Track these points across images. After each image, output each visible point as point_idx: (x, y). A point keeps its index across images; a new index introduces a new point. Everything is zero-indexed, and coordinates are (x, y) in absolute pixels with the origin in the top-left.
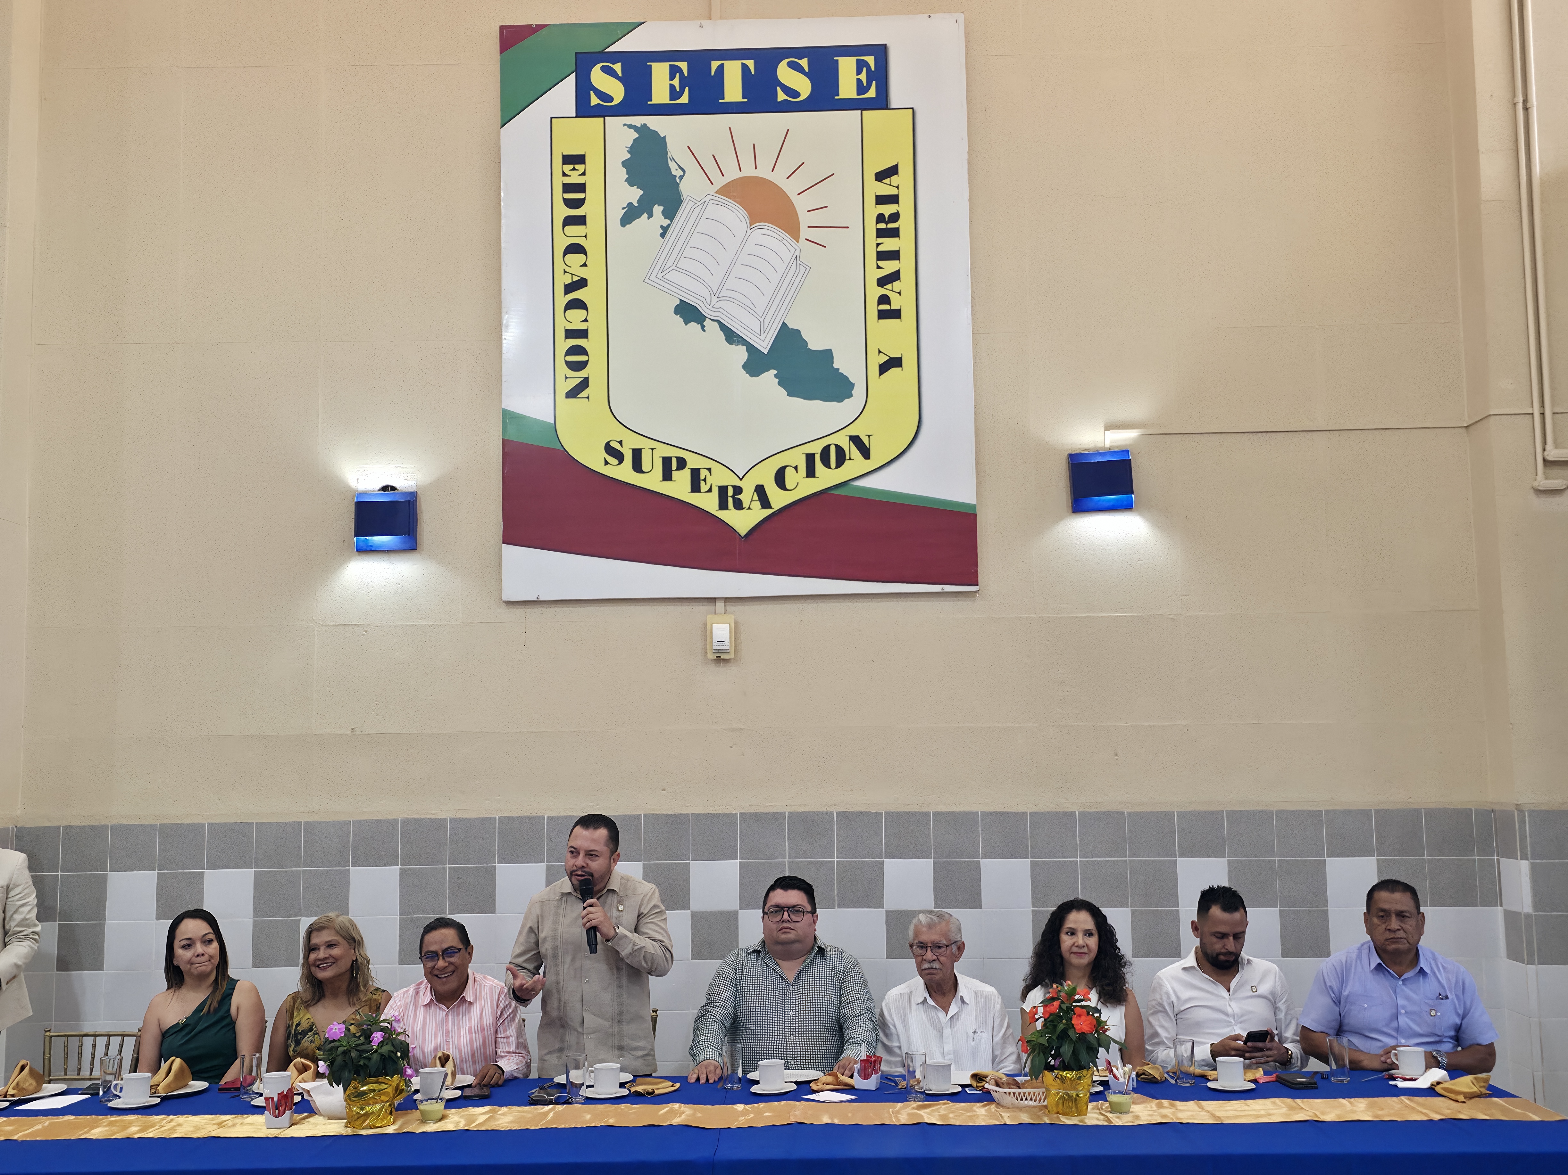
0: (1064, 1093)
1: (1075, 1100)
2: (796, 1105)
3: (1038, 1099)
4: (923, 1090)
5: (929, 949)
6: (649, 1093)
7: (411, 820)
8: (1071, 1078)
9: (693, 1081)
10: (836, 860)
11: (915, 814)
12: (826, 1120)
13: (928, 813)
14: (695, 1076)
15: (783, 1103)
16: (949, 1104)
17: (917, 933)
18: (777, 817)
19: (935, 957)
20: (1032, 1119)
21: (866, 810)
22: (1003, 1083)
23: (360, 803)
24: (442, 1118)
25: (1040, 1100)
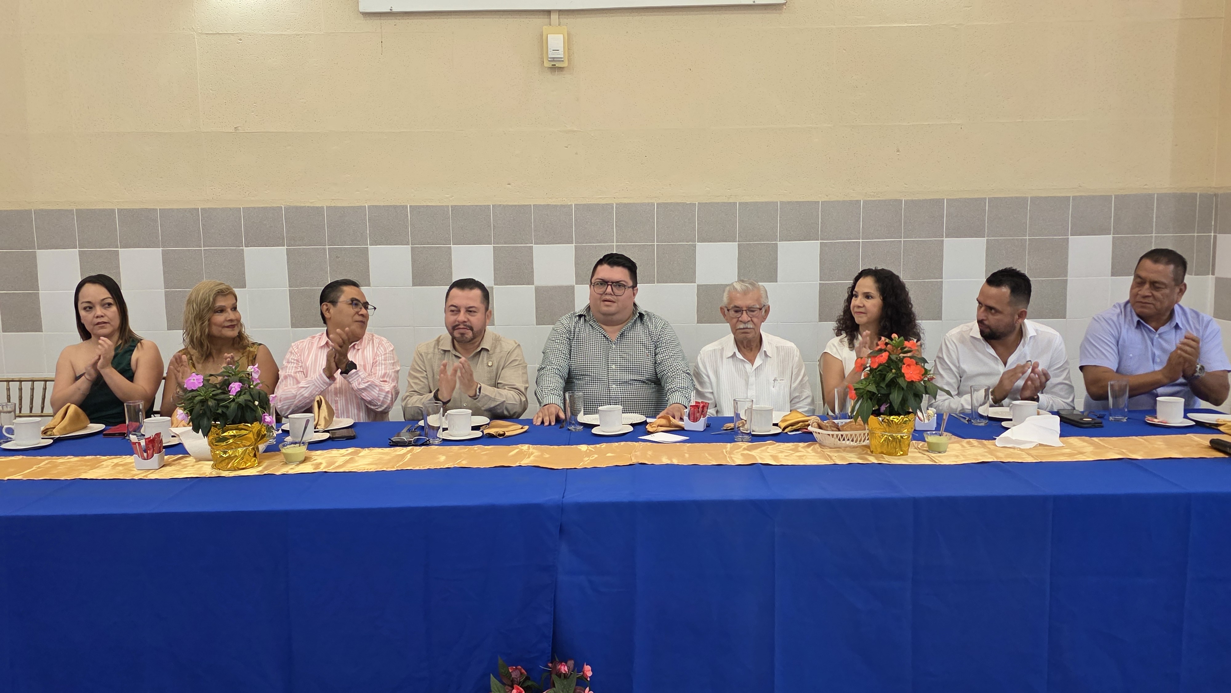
0: (890, 436)
1: (898, 442)
2: (635, 445)
3: (859, 439)
4: (749, 432)
5: (744, 312)
6: (500, 435)
7: (293, 207)
8: (898, 422)
9: (539, 423)
10: (656, 243)
11: (724, 204)
12: (665, 461)
13: (735, 203)
14: (540, 420)
15: (622, 443)
16: (775, 444)
17: (731, 299)
18: (606, 208)
19: (749, 319)
20: (858, 458)
21: (682, 201)
22: (827, 427)
23: (248, 193)
24: (305, 460)
25: (860, 441)
